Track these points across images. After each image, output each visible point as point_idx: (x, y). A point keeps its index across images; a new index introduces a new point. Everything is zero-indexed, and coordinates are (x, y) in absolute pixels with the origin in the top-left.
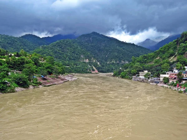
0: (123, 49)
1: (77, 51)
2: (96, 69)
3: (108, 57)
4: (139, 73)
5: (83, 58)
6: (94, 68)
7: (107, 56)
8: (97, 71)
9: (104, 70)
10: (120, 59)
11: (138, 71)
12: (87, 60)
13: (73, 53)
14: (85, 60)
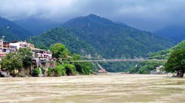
0: (136, 40)
1: (75, 43)
2: (102, 67)
3: (115, 51)
4: (155, 68)
5: (84, 53)
6: (99, 66)
7: (113, 50)
8: (104, 70)
9: (112, 69)
10: (132, 55)
11: (155, 66)
12: (90, 55)
13: (70, 46)
14: (86, 55)
